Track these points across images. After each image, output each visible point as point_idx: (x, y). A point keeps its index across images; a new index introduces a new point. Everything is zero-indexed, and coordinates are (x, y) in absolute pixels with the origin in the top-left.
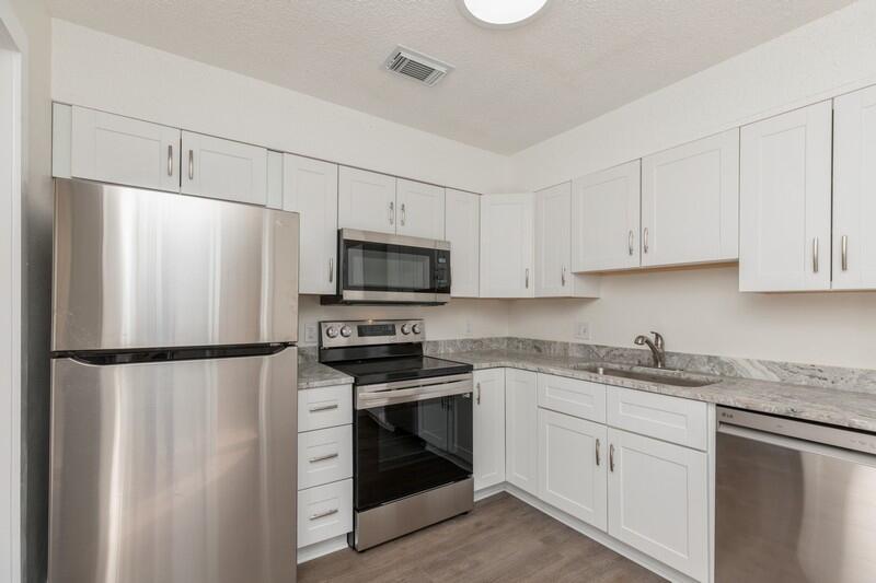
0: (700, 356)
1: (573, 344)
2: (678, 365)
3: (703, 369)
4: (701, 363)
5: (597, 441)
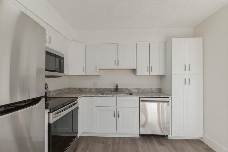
0: (124, 88)
1: (93, 88)
2: (120, 91)
3: (125, 91)
4: (125, 90)
5: (114, 111)
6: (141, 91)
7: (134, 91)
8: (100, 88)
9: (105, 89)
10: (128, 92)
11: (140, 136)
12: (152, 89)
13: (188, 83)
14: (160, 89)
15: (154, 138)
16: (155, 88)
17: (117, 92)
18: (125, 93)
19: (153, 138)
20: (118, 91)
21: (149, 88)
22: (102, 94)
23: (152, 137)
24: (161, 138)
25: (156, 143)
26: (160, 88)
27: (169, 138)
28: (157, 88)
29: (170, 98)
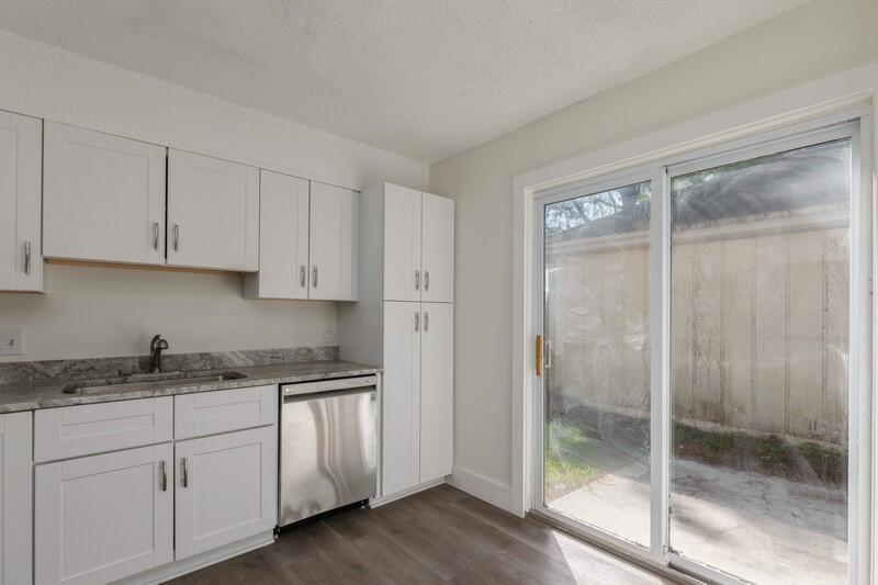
2: (171, 367)
3: (196, 366)
4: (195, 362)
5: (163, 465)
6: (268, 361)
7: (239, 363)
8: (43, 363)
9: (74, 363)
10: (213, 369)
11: (276, 536)
12: (309, 350)
13: (423, 326)
14: (337, 349)
15: (328, 523)
16: (319, 348)
17: (156, 374)
18: (201, 373)
19: (325, 525)
20: (160, 371)
21: (299, 349)
22: (69, 391)
23: (321, 522)
24: (350, 515)
25: (338, 536)
26: (336, 344)
27: (372, 507)
28: (327, 347)
29: (378, 375)
